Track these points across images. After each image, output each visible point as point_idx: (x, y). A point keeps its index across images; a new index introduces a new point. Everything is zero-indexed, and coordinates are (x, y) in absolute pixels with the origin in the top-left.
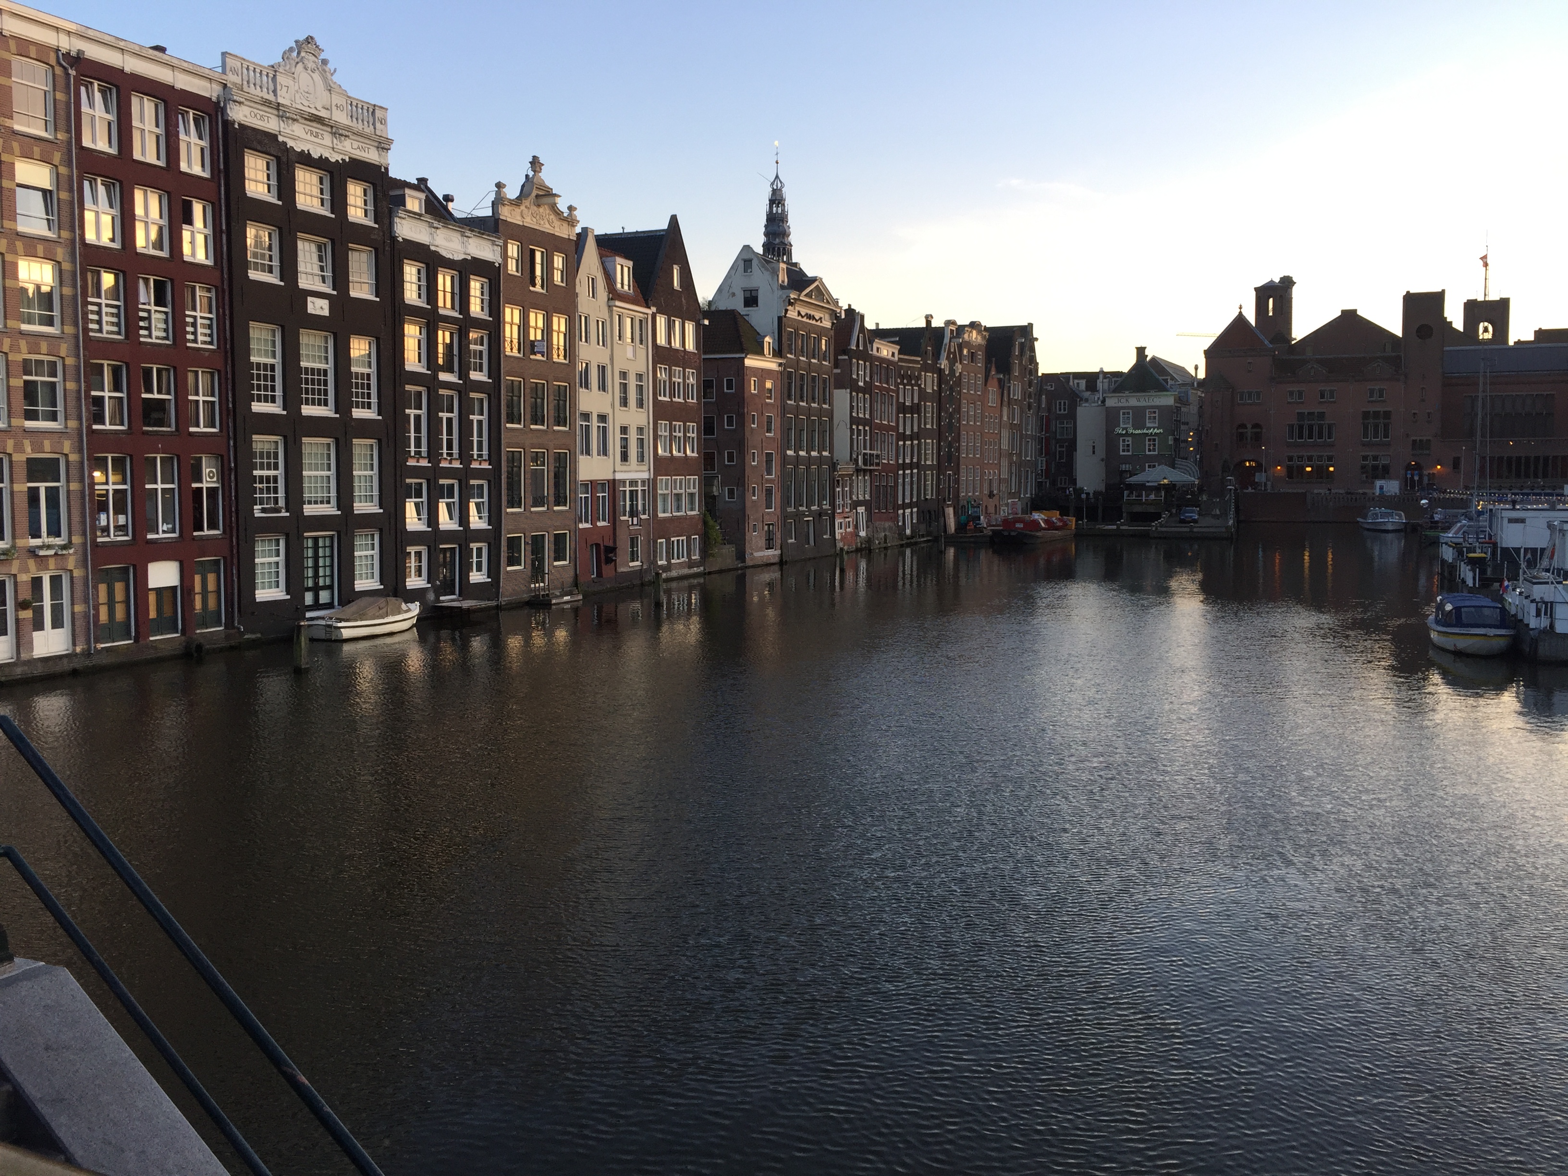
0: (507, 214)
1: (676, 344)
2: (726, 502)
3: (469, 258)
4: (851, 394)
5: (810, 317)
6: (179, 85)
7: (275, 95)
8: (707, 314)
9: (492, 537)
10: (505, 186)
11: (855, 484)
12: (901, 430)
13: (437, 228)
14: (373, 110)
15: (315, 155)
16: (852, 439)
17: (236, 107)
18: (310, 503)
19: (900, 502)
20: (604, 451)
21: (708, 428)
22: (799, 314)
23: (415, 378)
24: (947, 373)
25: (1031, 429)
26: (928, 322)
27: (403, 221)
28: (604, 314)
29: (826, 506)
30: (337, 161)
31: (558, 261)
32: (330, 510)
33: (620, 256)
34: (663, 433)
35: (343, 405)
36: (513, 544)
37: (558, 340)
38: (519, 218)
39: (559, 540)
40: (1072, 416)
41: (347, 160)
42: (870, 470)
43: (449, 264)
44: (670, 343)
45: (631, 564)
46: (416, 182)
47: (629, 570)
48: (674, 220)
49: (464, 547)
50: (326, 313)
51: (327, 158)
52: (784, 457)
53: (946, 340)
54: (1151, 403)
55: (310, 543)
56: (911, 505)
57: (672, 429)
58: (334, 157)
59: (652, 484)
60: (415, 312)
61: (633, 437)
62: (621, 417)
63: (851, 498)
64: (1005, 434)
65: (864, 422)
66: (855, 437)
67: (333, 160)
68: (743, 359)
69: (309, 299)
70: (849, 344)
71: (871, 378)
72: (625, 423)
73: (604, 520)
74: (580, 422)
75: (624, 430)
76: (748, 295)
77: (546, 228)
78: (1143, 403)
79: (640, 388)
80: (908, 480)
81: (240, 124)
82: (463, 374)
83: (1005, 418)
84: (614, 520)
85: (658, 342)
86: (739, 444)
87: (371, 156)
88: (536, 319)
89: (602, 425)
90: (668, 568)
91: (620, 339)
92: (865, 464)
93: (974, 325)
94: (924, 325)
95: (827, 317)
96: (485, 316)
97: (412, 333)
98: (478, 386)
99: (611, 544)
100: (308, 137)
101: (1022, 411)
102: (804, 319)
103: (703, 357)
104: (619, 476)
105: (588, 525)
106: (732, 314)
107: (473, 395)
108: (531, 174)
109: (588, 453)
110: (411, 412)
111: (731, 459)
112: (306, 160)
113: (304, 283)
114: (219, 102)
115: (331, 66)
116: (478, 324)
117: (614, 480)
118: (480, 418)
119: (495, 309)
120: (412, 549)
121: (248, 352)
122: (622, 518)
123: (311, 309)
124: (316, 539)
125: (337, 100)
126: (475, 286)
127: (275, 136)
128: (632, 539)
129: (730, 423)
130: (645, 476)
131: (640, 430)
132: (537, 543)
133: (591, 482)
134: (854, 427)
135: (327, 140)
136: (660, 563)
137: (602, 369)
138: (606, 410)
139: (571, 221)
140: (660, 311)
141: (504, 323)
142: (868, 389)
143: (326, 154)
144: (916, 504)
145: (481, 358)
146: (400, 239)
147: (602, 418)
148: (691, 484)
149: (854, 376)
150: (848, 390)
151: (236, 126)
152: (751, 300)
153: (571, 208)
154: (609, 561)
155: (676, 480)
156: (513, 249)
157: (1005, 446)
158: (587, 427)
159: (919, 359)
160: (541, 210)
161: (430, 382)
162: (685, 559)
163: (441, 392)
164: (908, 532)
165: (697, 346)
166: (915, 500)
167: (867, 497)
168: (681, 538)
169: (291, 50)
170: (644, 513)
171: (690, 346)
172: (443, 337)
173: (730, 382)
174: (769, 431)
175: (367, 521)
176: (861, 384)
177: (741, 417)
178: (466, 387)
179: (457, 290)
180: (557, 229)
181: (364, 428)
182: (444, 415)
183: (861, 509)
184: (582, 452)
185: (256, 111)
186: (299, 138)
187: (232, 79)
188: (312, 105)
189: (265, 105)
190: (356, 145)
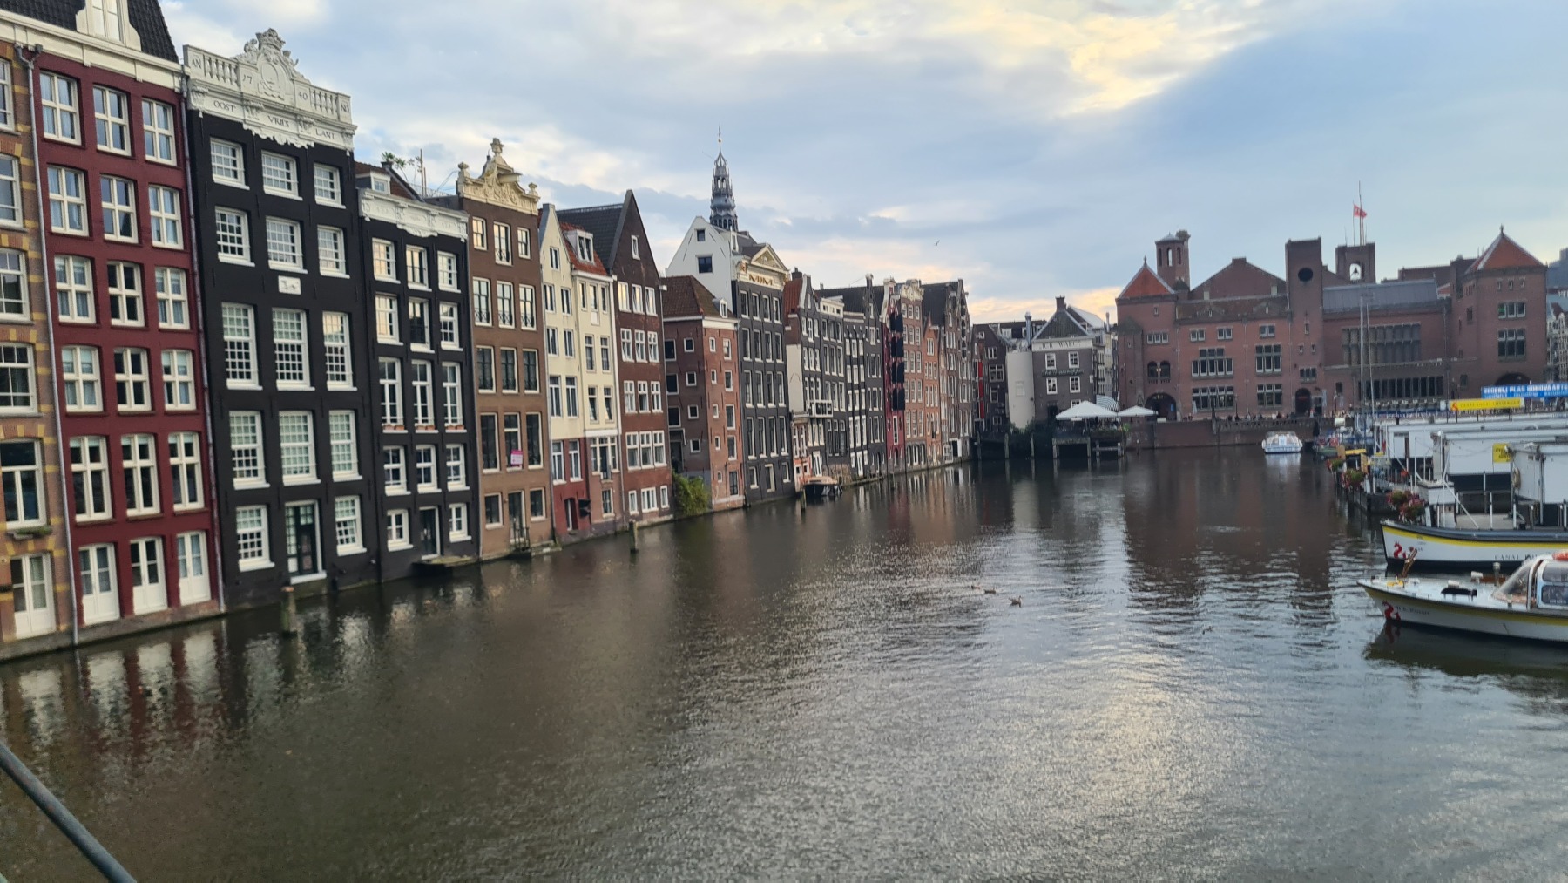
0: (469, 193)
1: (638, 309)
2: (691, 454)
3: (436, 235)
4: (802, 348)
5: (761, 280)
6: (140, 78)
7: (239, 86)
8: (665, 281)
9: (470, 498)
10: (467, 167)
11: (810, 432)
12: (849, 380)
13: (403, 208)
14: (336, 97)
15: (281, 141)
16: (805, 391)
17: (200, 98)
18: (289, 472)
19: (852, 446)
20: (573, 411)
21: (671, 384)
22: (750, 276)
23: (388, 350)
24: (888, 325)
25: (966, 375)
26: (869, 281)
27: (370, 202)
28: (568, 284)
29: (785, 453)
30: (303, 147)
31: (522, 235)
32: (311, 478)
33: (581, 229)
34: (629, 390)
35: (318, 377)
36: (491, 502)
37: (525, 308)
38: (483, 196)
39: (535, 496)
40: (1002, 361)
41: (313, 145)
42: (824, 419)
43: (416, 241)
44: (631, 308)
45: (605, 515)
46: (381, 166)
47: (603, 521)
48: (630, 197)
49: (443, 508)
50: (298, 291)
51: (292, 145)
52: (744, 407)
53: (886, 297)
54: (1072, 346)
55: (291, 513)
56: (861, 449)
57: (638, 388)
58: (299, 144)
59: (623, 440)
60: (385, 288)
61: (600, 397)
62: (587, 380)
63: (807, 444)
64: (943, 380)
65: (816, 375)
66: (807, 388)
67: (298, 146)
68: (701, 321)
69: (281, 279)
70: (798, 302)
71: (819, 333)
72: (592, 384)
73: (577, 475)
74: (549, 385)
75: (592, 391)
76: (703, 262)
77: (509, 204)
78: (1065, 347)
79: (605, 351)
80: (858, 425)
81: (204, 114)
82: (435, 344)
83: (943, 366)
84: (586, 474)
85: (621, 309)
86: (701, 401)
87: (336, 141)
88: (503, 288)
89: (570, 387)
90: (640, 517)
91: (584, 306)
92: (818, 412)
93: (909, 283)
94: (865, 285)
95: (777, 280)
96: (453, 289)
97: (384, 308)
98: (450, 355)
99: (584, 498)
100: (273, 125)
101: (957, 359)
102: (756, 283)
103: (663, 320)
104: (589, 434)
105: (562, 482)
106: (688, 281)
107: (445, 364)
108: (492, 154)
109: (558, 413)
110: (386, 382)
111: (693, 413)
112: (271, 146)
113: (274, 265)
114: (181, 93)
115: (292, 57)
116: (448, 297)
117: (585, 439)
118: (453, 384)
119: (463, 282)
120: (393, 514)
121: (221, 331)
122: (594, 473)
123: (281, 289)
124: (297, 509)
125: (299, 88)
126: (443, 260)
127: (241, 124)
128: (604, 492)
129: (691, 380)
130: (614, 432)
131: (607, 391)
132: (514, 499)
133: (563, 441)
134: (807, 379)
135: (292, 127)
136: (632, 513)
137: (568, 335)
138: (574, 373)
139: (532, 200)
140: (621, 279)
141: (473, 294)
142: (819, 345)
143: (291, 141)
144: (867, 447)
145: (451, 328)
146: (368, 219)
147: (570, 380)
148: (656, 440)
149: (804, 333)
150: (799, 346)
151: (201, 115)
152: (705, 265)
153: (532, 186)
154: (584, 514)
155: (643, 436)
156: (478, 226)
157: (944, 391)
158: (557, 390)
159: (862, 315)
160: (504, 188)
161: (404, 354)
162: (655, 509)
163: (414, 362)
164: (861, 473)
165: (658, 311)
166: (865, 443)
167: (822, 443)
168: (650, 489)
169: (253, 42)
170: (615, 467)
171: (652, 311)
172: (414, 310)
173: (689, 343)
174: (728, 386)
175: (346, 488)
176: (811, 340)
177: (702, 374)
178: (438, 357)
179: (425, 265)
180: (519, 205)
181: (340, 400)
182: (418, 384)
183: (817, 455)
184: (553, 414)
185: (220, 101)
186: (264, 126)
187: (194, 72)
188: (276, 94)
189: (228, 94)
190: (320, 131)
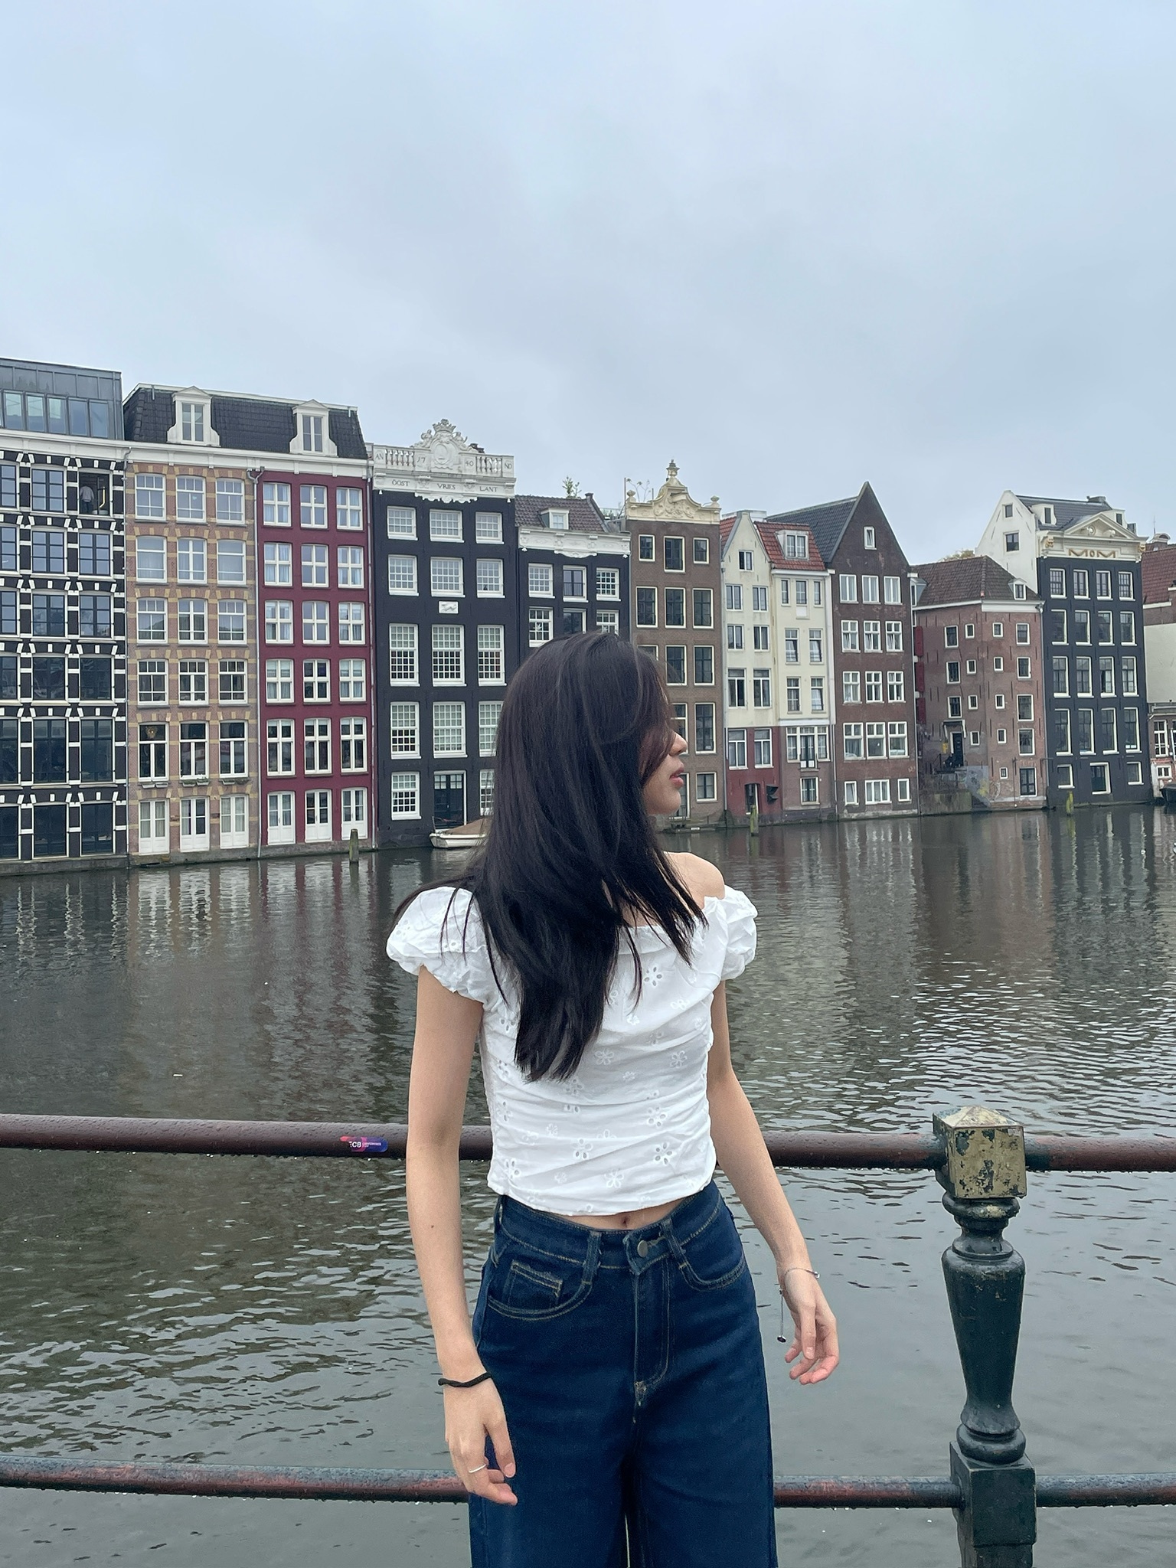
0: (636, 515)
1: (871, 598)
3: (596, 555)
5: (1093, 553)
6: (335, 474)
7: (414, 466)
13: (560, 537)
14: (502, 458)
15: (447, 501)
17: (380, 480)
18: (440, 749)
20: (764, 701)
21: (953, 673)
22: (1071, 551)
27: (527, 536)
28: (764, 583)
29: (1134, 749)
30: (466, 502)
33: (791, 529)
34: (851, 682)
35: (473, 676)
38: (650, 516)
39: (706, 780)
41: (476, 499)
43: (576, 562)
44: (859, 598)
45: (805, 803)
47: (801, 808)
48: (866, 491)
50: (456, 611)
51: (457, 502)
52: (1052, 699)
57: (864, 678)
58: (463, 500)
59: (835, 730)
60: (541, 604)
61: (806, 687)
62: (788, 671)
67: (463, 502)
68: (978, 605)
69: (441, 603)
72: (795, 676)
73: (766, 762)
74: (726, 678)
75: (794, 681)
76: (1010, 540)
77: (684, 519)
79: (815, 643)
81: (383, 491)
84: (780, 762)
85: (843, 601)
86: (980, 690)
87: (500, 493)
89: (760, 679)
90: (861, 807)
91: (784, 603)
95: (1124, 550)
96: (615, 598)
97: (538, 619)
99: (775, 785)
100: (442, 490)
102: (1087, 556)
103: (913, 609)
104: (782, 724)
105: (745, 768)
106: (987, 563)
111: (973, 703)
112: (439, 505)
113: (435, 593)
114: (368, 480)
115: (462, 435)
116: (607, 605)
117: (779, 727)
119: (626, 592)
121: (388, 645)
122: (792, 761)
123: (441, 610)
124: (447, 777)
125: (466, 458)
126: (604, 575)
127: (413, 494)
128: (807, 780)
129: (972, 669)
130: (826, 722)
131: (816, 681)
133: (746, 728)
135: (456, 489)
136: (848, 803)
137: (761, 630)
138: (767, 665)
139: (715, 511)
140: (845, 572)
143: (456, 499)
146: (525, 550)
147: (762, 672)
148: (895, 730)
151: (381, 493)
152: (1012, 546)
153: (715, 499)
154: (773, 800)
158: (741, 683)
160: (677, 506)
162: (888, 801)
165: (904, 601)
168: (881, 781)
169: (429, 432)
171: (893, 598)
173: (970, 628)
174: (1023, 674)
177: (981, 662)
179: (585, 581)
180: (697, 518)
181: (491, 693)
184: (733, 704)
185: (397, 480)
186: (432, 492)
187: (378, 463)
188: (444, 467)
189: (404, 474)
190: (483, 488)
